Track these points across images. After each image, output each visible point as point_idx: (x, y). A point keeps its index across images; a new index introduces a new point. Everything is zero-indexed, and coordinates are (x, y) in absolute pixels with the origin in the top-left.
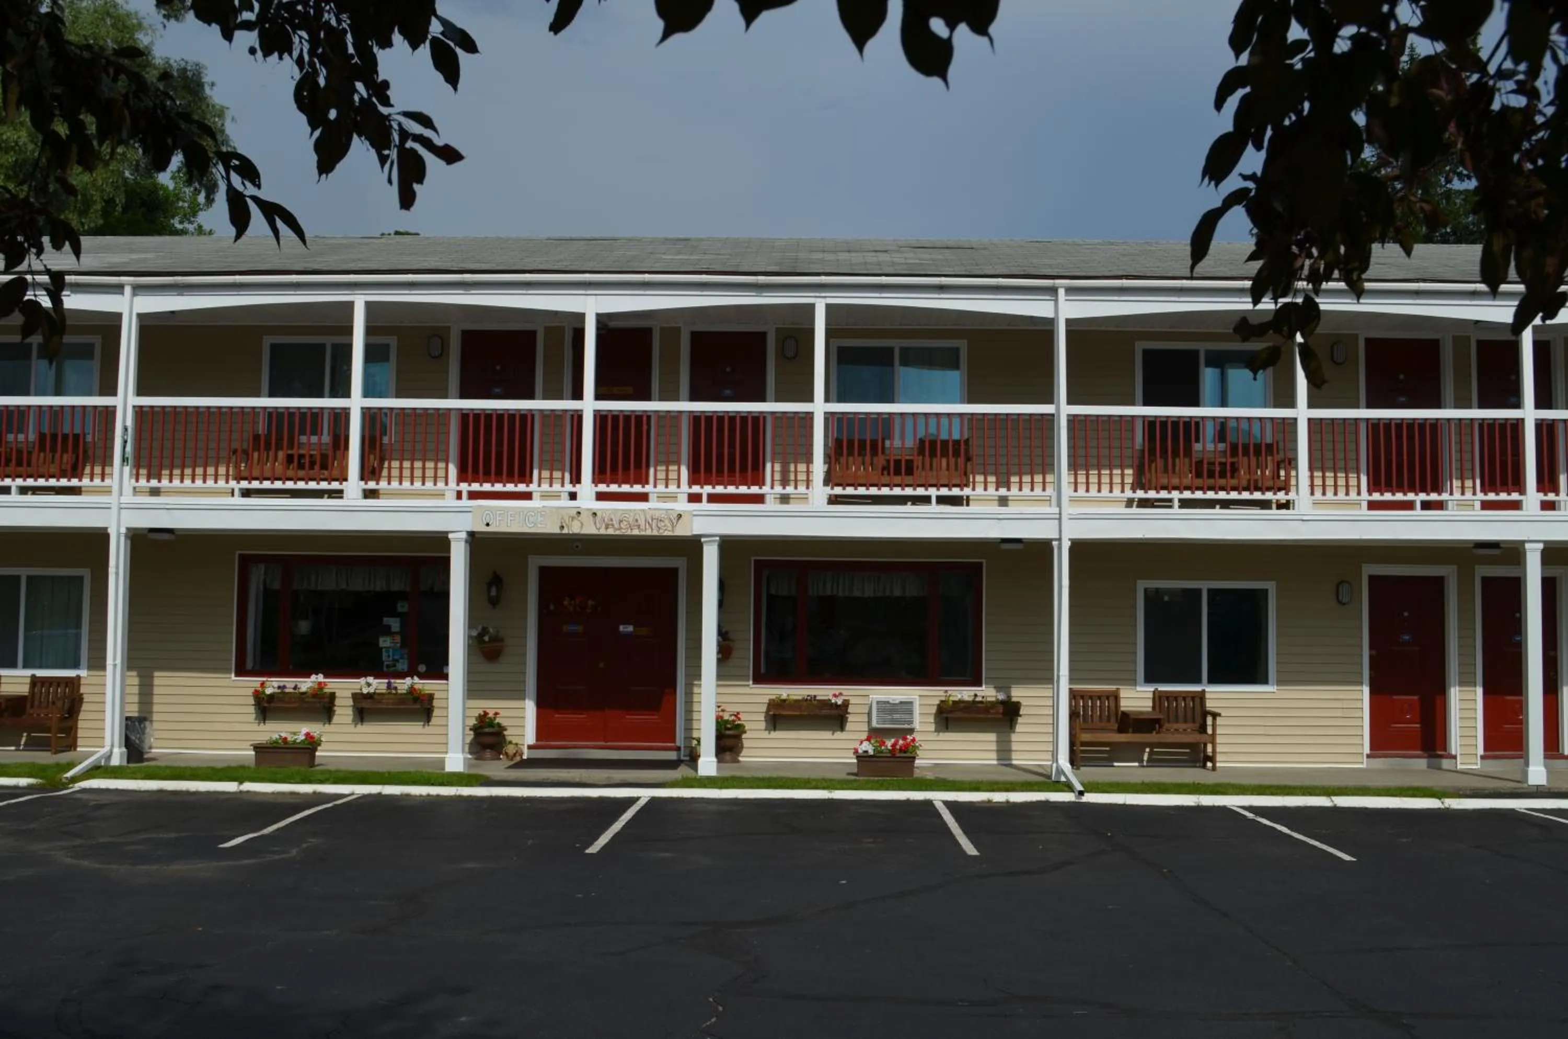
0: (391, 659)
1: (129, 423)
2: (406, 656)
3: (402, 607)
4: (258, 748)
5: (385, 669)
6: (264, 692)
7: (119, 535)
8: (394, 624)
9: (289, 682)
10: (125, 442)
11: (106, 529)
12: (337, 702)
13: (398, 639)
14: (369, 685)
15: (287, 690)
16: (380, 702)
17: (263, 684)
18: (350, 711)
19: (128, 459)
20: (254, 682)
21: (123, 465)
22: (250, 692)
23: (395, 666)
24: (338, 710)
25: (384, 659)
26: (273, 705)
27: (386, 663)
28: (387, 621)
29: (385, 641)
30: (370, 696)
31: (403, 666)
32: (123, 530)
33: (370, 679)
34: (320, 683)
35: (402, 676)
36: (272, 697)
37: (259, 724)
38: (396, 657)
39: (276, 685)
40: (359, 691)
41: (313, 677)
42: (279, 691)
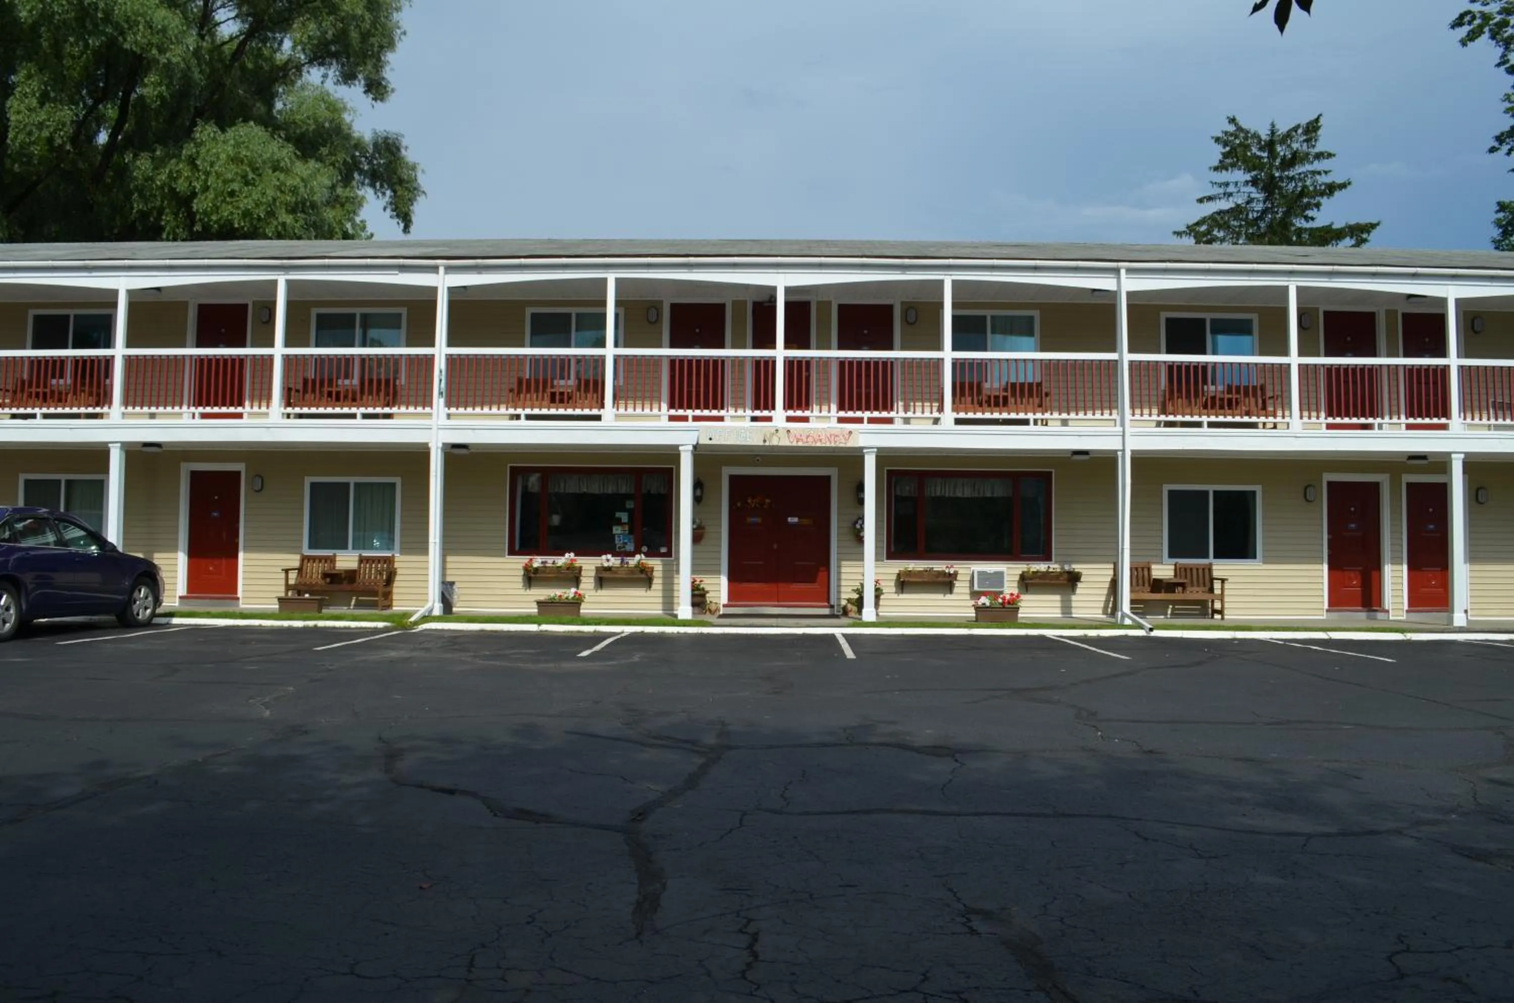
0: (621, 542)
1: (443, 367)
2: (632, 540)
3: (630, 505)
4: (539, 603)
5: (618, 550)
6: (531, 566)
7: (437, 448)
8: (624, 517)
9: (550, 560)
10: (441, 380)
11: (427, 444)
12: (583, 573)
13: (627, 528)
14: (608, 560)
15: (547, 565)
16: (616, 573)
17: (531, 560)
18: (592, 580)
19: (442, 393)
20: (524, 559)
21: (439, 398)
22: (521, 566)
23: (624, 547)
24: (583, 579)
25: (617, 542)
26: (538, 575)
27: (617, 546)
28: (618, 515)
29: (617, 530)
30: (609, 569)
31: (630, 547)
32: (440, 445)
33: (609, 556)
34: (572, 560)
35: (632, 554)
36: (537, 569)
37: (526, 589)
38: (626, 541)
39: (540, 561)
40: (600, 565)
41: (567, 555)
42: (541, 565)
